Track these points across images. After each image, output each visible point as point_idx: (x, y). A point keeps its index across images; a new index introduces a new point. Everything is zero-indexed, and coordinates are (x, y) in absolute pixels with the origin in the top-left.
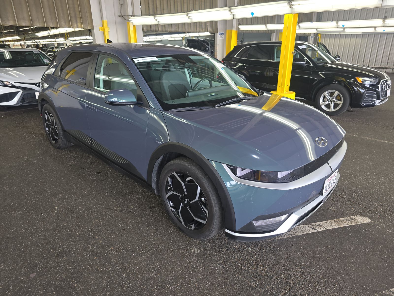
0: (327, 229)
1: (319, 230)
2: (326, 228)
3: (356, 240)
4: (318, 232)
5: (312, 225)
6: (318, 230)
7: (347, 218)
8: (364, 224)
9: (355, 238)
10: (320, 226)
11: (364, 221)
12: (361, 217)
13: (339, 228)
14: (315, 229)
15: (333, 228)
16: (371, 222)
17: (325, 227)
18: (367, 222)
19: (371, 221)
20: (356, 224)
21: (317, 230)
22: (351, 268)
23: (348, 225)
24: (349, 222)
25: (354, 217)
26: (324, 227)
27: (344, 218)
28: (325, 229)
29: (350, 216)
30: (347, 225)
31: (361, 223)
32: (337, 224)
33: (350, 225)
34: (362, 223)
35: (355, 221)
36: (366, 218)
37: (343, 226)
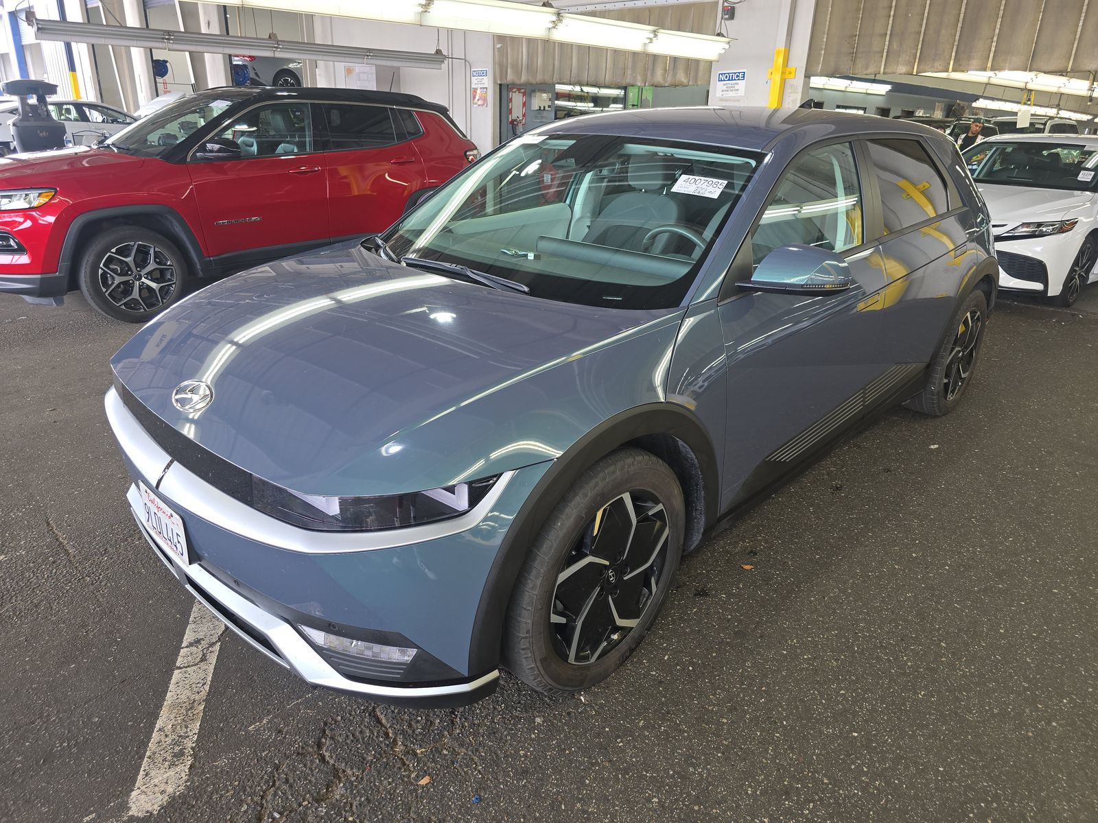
0: (176, 672)
1: (183, 652)
2: (180, 668)
3: (89, 718)
4: (179, 648)
5: (212, 645)
6: (186, 649)
7: (189, 744)
8: (133, 780)
9: (97, 719)
10: (198, 659)
11: (143, 788)
12: (170, 790)
13: (164, 700)
14: (191, 645)
15: (171, 687)
16: (125, 807)
17: (189, 669)
18: (134, 794)
19: (130, 813)
20: (148, 754)
21: (187, 647)
22: (24, 659)
23: (156, 730)
24: (169, 740)
25: (183, 769)
26: (189, 666)
27: (196, 737)
28: (178, 664)
29: (195, 756)
30: (157, 726)
31: (142, 773)
32: (180, 703)
33: (155, 736)
34: (140, 777)
35: (165, 760)
36: (156, 807)
37: (164, 712)
